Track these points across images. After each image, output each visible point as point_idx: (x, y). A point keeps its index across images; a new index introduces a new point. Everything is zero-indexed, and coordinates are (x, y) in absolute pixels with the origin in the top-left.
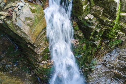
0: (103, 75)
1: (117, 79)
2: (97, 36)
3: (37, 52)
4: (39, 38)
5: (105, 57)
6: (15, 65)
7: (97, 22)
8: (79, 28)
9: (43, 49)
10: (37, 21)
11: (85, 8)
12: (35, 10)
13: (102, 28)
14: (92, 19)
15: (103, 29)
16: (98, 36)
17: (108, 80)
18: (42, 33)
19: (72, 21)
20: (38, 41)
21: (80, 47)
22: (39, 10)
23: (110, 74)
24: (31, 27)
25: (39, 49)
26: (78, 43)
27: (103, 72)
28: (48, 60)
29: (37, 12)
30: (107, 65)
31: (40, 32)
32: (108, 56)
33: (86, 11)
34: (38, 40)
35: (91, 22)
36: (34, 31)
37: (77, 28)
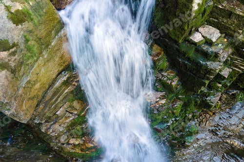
0: (206, 149)
1: (236, 156)
2: (218, 87)
3: (49, 133)
4: (47, 98)
5: (217, 118)
6: (8, 143)
7: (227, 49)
8: (171, 64)
9: (68, 121)
10: (35, 49)
11: (199, 4)
12: (24, 14)
13: (236, 67)
14: (214, 40)
15: (240, 68)
16: (221, 85)
17: (215, 158)
18: (58, 84)
19: (150, 44)
20: (48, 108)
21: (168, 109)
22: (42, 13)
23: (221, 147)
24: (13, 71)
25: (54, 123)
26: (163, 102)
27: (208, 144)
28: (84, 136)
29: (32, 20)
30: (218, 133)
31: (51, 82)
32: (225, 116)
33: (201, 15)
34: (45, 107)
35: (212, 52)
36: (29, 82)
37: (164, 63)
